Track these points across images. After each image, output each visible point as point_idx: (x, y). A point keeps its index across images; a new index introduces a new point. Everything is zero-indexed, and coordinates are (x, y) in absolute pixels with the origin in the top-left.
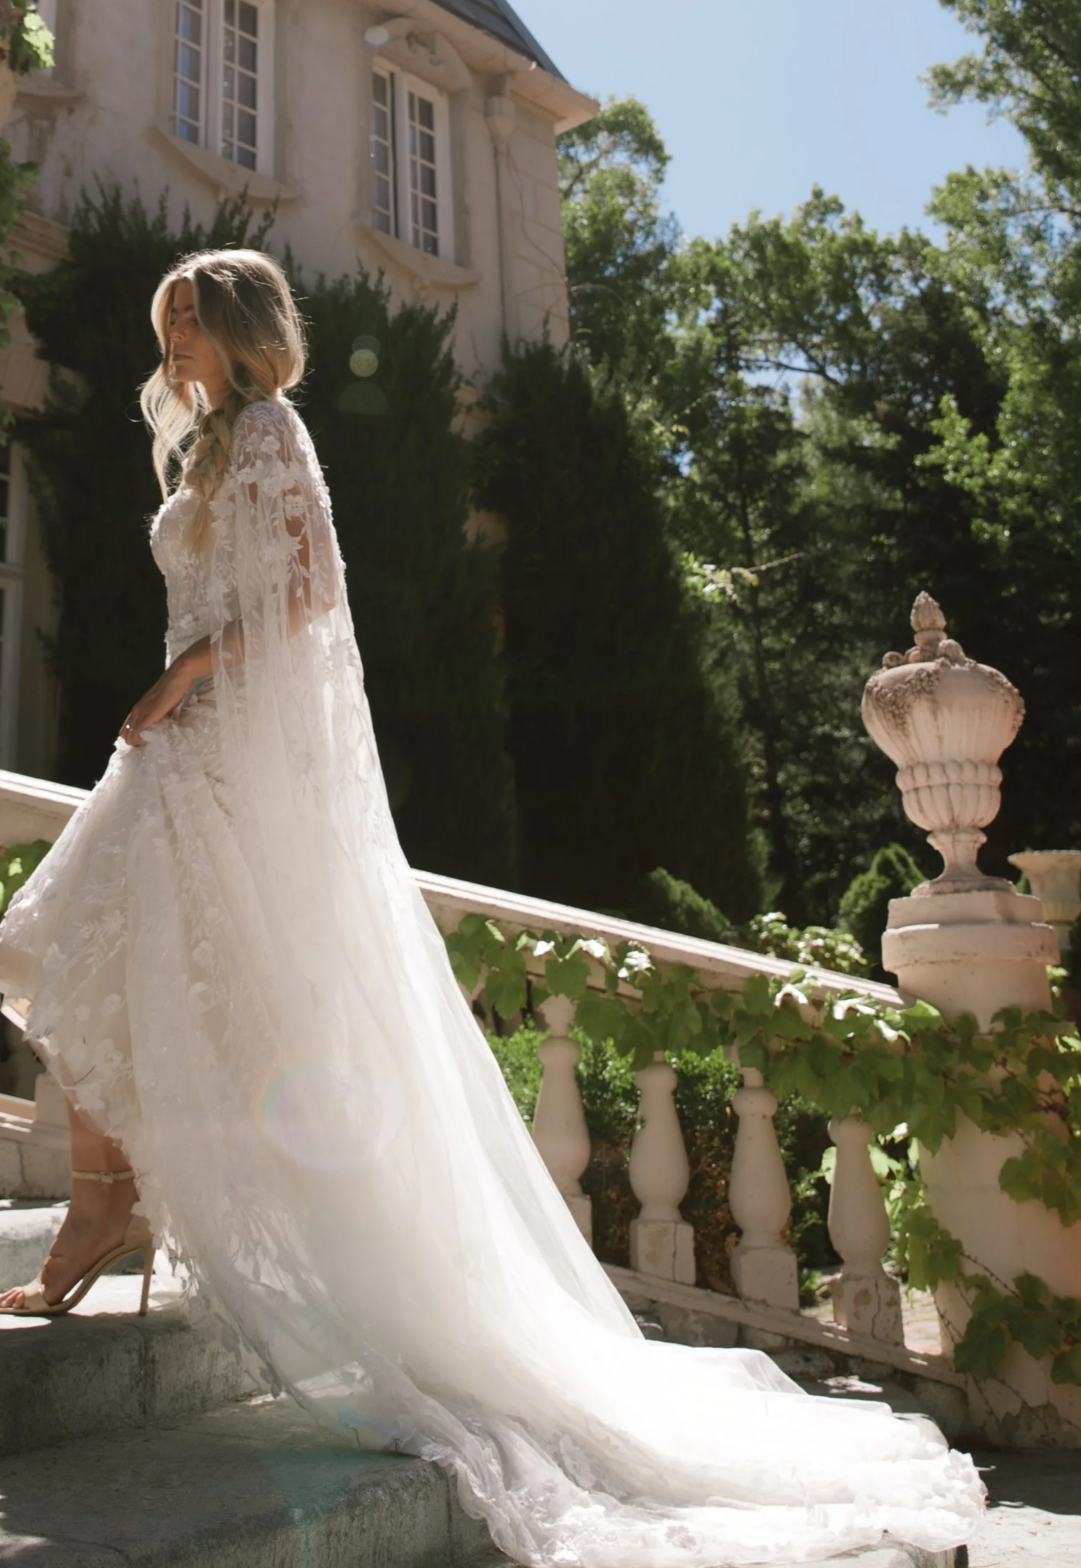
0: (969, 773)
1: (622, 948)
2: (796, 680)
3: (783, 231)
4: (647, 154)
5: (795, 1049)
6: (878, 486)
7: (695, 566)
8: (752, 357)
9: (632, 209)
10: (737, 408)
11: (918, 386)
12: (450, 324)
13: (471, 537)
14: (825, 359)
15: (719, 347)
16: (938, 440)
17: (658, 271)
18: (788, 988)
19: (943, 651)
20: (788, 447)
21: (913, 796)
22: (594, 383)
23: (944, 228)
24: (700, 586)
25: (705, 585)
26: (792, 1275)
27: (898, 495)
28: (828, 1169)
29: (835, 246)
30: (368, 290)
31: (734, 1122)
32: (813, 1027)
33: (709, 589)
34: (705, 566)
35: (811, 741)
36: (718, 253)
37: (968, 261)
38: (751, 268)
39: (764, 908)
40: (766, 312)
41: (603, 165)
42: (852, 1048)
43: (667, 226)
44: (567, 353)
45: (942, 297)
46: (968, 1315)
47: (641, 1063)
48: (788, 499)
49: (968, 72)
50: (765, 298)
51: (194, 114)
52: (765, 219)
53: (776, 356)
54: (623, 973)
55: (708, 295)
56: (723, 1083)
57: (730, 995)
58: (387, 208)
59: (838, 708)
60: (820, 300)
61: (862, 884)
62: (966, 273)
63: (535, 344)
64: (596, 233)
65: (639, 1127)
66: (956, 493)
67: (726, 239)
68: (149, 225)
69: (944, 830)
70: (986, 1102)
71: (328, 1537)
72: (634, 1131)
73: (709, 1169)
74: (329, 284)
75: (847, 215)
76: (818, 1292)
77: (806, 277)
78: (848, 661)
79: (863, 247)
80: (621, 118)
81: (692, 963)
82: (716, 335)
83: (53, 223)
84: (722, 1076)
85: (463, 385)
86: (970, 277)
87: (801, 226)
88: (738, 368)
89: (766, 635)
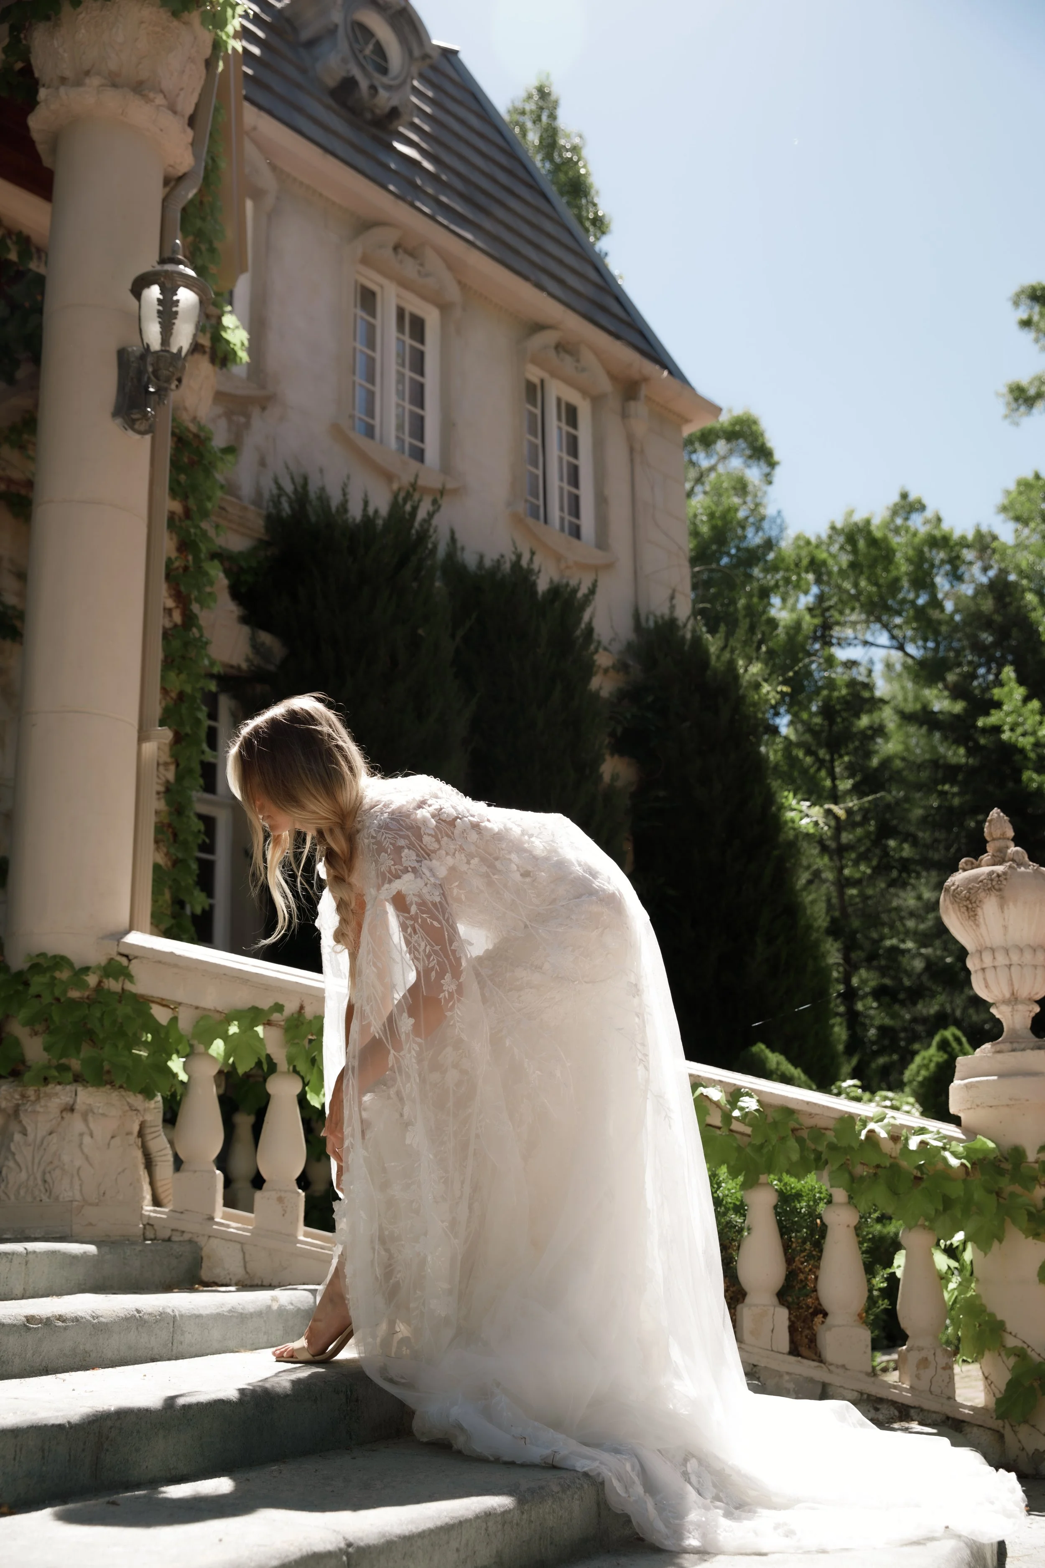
0: (1028, 957)
1: (735, 1094)
2: (870, 902)
3: (873, 528)
4: (759, 459)
5: (875, 1174)
6: (945, 744)
7: (794, 803)
8: (843, 635)
9: (744, 507)
10: (829, 678)
11: (983, 660)
12: (591, 597)
13: (607, 778)
14: (904, 637)
15: (816, 626)
16: (998, 705)
17: (766, 561)
18: (871, 1126)
19: (1011, 856)
20: (870, 712)
21: (980, 974)
22: (713, 649)
23: (1011, 526)
24: (797, 819)
25: (801, 819)
26: (867, 1346)
27: (962, 751)
28: (899, 1267)
29: (917, 540)
30: (521, 567)
31: (823, 1230)
32: (890, 1156)
33: (805, 821)
34: (802, 803)
35: (881, 952)
36: (818, 546)
37: (1031, 553)
38: (845, 559)
39: (842, 1078)
40: (856, 598)
41: (721, 469)
42: (922, 1173)
43: (775, 522)
44: (689, 626)
45: (1007, 585)
46: (1008, 1376)
47: (750, 1184)
48: (868, 754)
49: (1039, 387)
50: (856, 585)
51: (371, 413)
52: (858, 517)
53: (863, 635)
54: (736, 1113)
55: (808, 584)
56: (815, 1201)
57: (823, 1131)
58: (537, 498)
59: (904, 925)
60: (902, 587)
61: (924, 1058)
62: (1028, 564)
63: (662, 617)
64: (714, 528)
65: (746, 1234)
66: (1010, 751)
67: (824, 536)
68: (334, 509)
69: (1006, 1002)
70: (1030, 1215)
71: (503, 1525)
72: (742, 1236)
73: (801, 1266)
74: (488, 563)
75: (929, 513)
76: (878, 1368)
77: (892, 567)
78: (914, 888)
79: (940, 541)
80: (737, 428)
81: (792, 1106)
82: (813, 616)
83: (252, 507)
84: (815, 1196)
85: (601, 650)
86: (1032, 566)
87: (889, 523)
88: (830, 644)
89: (847, 866)
